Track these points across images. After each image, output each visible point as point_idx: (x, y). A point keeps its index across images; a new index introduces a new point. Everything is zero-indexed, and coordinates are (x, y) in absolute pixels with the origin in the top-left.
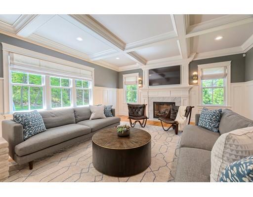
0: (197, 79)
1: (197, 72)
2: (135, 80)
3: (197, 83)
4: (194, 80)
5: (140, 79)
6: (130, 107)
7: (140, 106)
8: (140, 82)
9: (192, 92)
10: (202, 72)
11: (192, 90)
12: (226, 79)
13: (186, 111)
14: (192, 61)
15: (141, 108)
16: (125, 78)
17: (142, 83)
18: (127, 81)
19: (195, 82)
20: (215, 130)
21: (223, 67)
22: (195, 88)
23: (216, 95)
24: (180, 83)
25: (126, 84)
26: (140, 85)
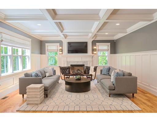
0: (96, 51)
1: (96, 47)
2: (56, 48)
3: (96, 54)
4: (95, 51)
5: (61, 48)
6: (61, 69)
7: (67, 68)
8: (61, 50)
9: (94, 59)
10: (98, 47)
11: (93, 57)
12: (108, 52)
13: (94, 69)
14: (94, 40)
15: (67, 69)
16: (48, 46)
17: (62, 51)
18: (49, 48)
19: (95, 52)
20: (108, 75)
21: (107, 46)
22: (95, 56)
23: (101, 59)
24: (87, 53)
25: (48, 51)
26: (61, 53)
